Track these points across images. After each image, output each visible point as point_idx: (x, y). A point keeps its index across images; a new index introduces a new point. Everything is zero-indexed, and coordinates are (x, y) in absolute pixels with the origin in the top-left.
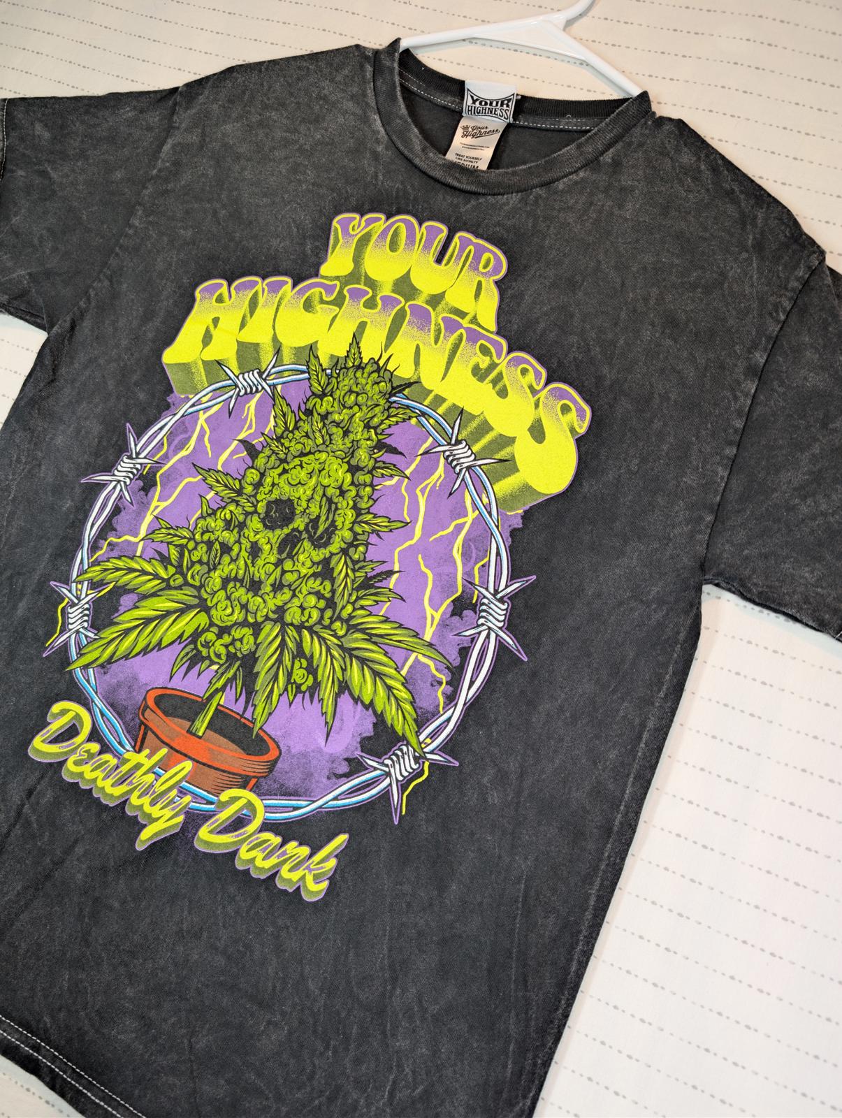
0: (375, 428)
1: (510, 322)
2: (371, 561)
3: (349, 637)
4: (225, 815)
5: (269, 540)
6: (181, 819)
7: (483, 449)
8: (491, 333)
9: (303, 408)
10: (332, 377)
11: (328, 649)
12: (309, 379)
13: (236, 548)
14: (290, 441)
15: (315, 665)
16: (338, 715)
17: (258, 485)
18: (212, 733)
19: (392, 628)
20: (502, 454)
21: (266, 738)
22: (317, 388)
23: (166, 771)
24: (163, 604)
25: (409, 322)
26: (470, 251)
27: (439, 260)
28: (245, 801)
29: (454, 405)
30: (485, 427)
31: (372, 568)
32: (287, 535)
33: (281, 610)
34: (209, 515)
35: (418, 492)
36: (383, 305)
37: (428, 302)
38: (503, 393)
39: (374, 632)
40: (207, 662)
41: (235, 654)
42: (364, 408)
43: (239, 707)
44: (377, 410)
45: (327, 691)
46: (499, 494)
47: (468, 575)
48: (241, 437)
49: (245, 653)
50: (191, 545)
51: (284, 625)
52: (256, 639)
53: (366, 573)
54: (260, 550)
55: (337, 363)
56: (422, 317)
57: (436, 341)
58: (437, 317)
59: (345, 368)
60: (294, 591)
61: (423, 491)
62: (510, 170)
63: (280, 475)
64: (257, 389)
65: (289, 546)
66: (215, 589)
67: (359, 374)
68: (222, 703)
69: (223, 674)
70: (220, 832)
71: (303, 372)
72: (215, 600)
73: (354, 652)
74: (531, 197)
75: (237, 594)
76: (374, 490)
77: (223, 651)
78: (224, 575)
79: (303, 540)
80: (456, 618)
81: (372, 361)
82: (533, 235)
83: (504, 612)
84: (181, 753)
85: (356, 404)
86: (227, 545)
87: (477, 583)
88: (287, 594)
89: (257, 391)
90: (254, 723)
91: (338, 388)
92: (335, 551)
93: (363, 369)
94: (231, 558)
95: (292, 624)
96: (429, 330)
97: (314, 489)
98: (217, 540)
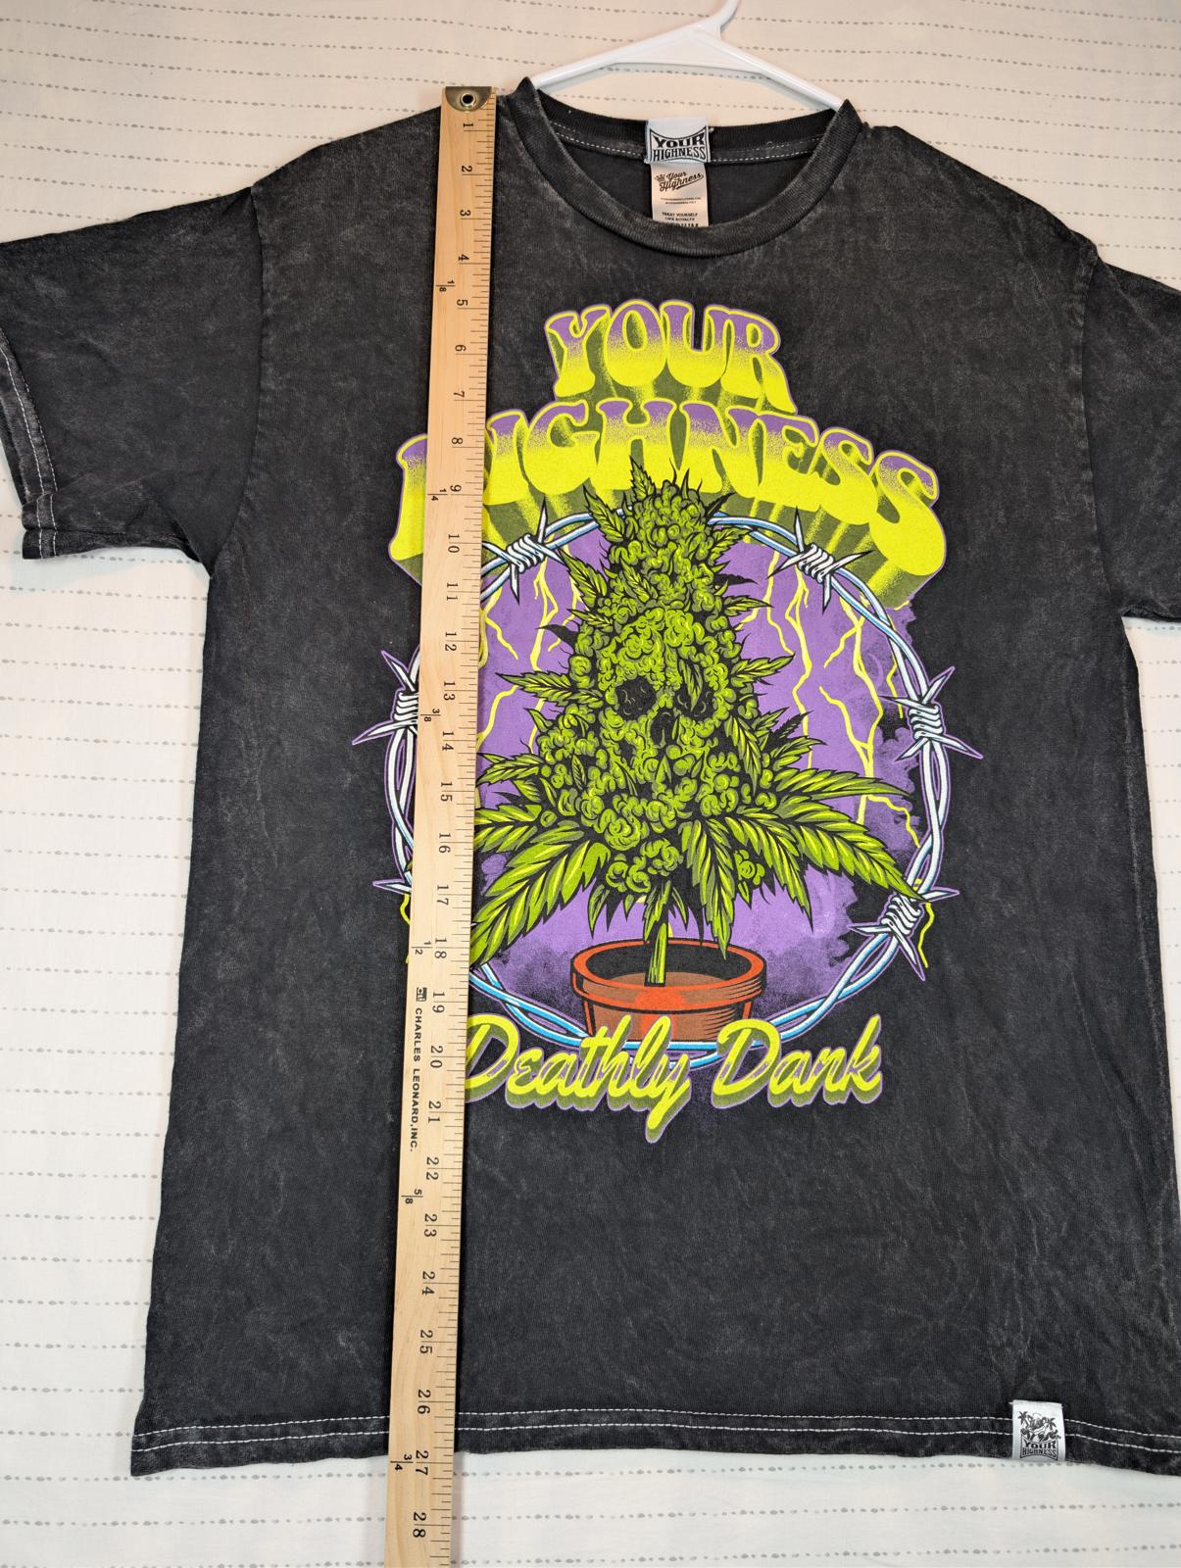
0: (705, 561)
1: (809, 397)
2: (769, 713)
3: (783, 806)
4: (732, 1058)
5: (637, 731)
6: (687, 1084)
7: (839, 547)
8: (793, 414)
9: (608, 566)
10: (627, 516)
11: (765, 829)
12: (599, 527)
13: (601, 756)
14: (610, 608)
15: (758, 852)
16: (811, 894)
17: (594, 673)
18: (675, 974)
19: (826, 779)
20: (862, 547)
21: (740, 952)
22: (616, 536)
23: (641, 1041)
24: (544, 851)
25: (692, 426)
26: (729, 326)
27: (697, 345)
28: (749, 1031)
29: (785, 508)
30: (830, 523)
31: (773, 721)
32: (655, 719)
33: (693, 806)
34: (551, 728)
35: (787, 617)
36: (651, 414)
37: (704, 398)
38: (834, 479)
39: (811, 789)
40: (630, 898)
41: (659, 874)
42: (682, 542)
43: (693, 932)
44: (698, 539)
45: (787, 873)
46: (878, 591)
47: (883, 689)
48: (545, 621)
49: (673, 869)
50: (546, 771)
51: (704, 820)
52: (679, 848)
53: (768, 728)
54: (633, 747)
55: (625, 499)
56: (705, 418)
57: (734, 440)
58: (723, 412)
59: (638, 501)
60: (698, 778)
61: (792, 614)
62: (739, 221)
63: (616, 652)
64: (538, 558)
65: (663, 730)
66: (597, 812)
67: (658, 504)
68: (671, 935)
69: (654, 903)
70: (737, 1078)
71: (587, 522)
72: (603, 824)
73: (800, 820)
74: (776, 247)
75: (628, 808)
76: (734, 632)
77: (643, 877)
78: (602, 792)
79: (678, 717)
80: (890, 742)
81: (667, 484)
82: (793, 292)
83: (938, 716)
84: (649, 1012)
85: (669, 540)
86: (587, 756)
87: (895, 695)
88: (691, 786)
89: (539, 561)
90: (718, 943)
91: (640, 528)
92: (724, 717)
93: (661, 496)
94: (600, 769)
95: (713, 816)
96: (720, 429)
97: (663, 656)
98: (573, 753)
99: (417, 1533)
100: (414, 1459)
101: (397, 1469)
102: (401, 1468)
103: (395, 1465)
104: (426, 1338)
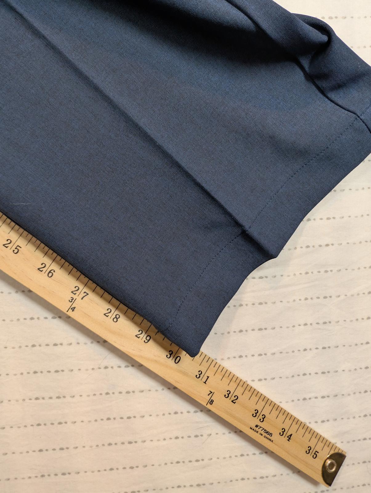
99: (115, 320)
100: (75, 297)
101: (73, 311)
102: (74, 308)
103: (70, 310)
104: (10, 245)
